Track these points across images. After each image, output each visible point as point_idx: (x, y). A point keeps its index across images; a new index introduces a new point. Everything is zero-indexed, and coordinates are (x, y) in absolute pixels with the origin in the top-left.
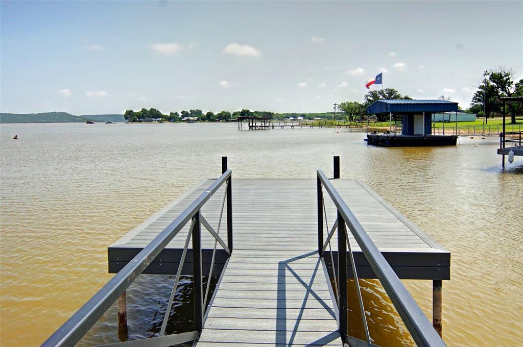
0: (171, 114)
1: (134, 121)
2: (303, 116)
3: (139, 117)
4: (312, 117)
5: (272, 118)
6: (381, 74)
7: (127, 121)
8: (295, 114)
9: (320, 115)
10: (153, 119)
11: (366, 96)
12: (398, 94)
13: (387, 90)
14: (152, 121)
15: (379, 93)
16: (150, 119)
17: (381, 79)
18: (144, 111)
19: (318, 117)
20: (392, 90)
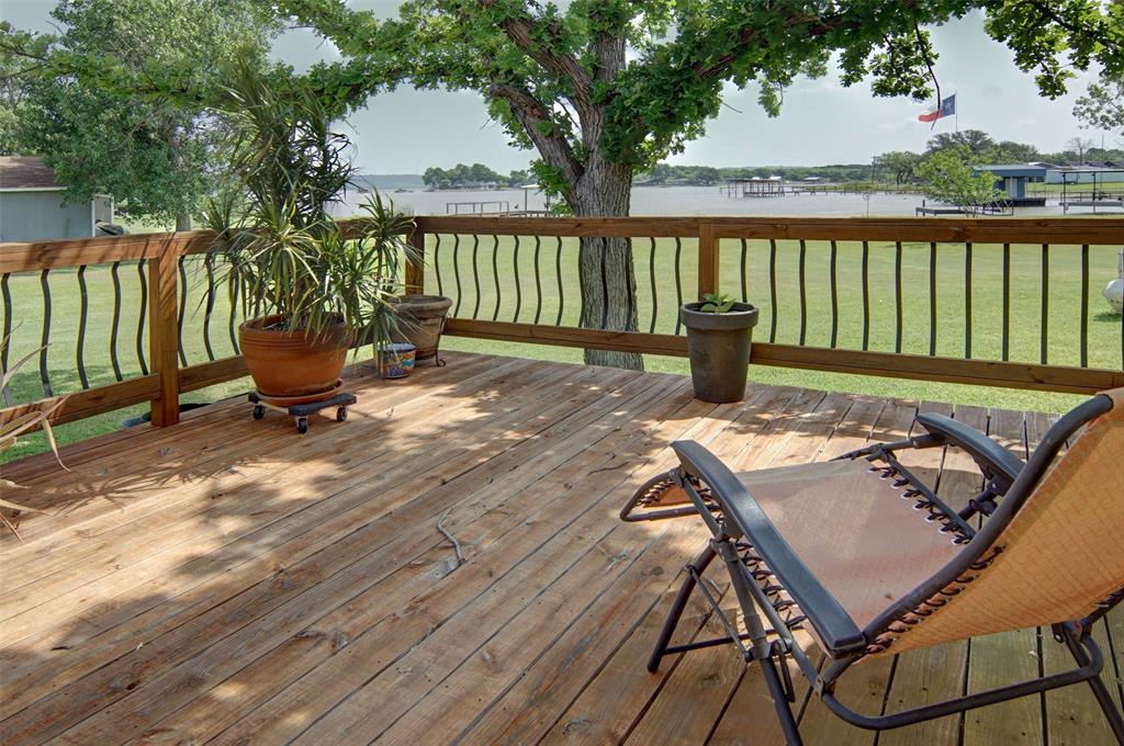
0: (514, 173)
1: (444, 187)
2: (780, 172)
3: (453, 180)
4: (800, 176)
5: (718, 179)
6: (953, 97)
7: (428, 187)
8: (764, 170)
9: (814, 171)
10: (482, 184)
11: (930, 142)
12: (988, 137)
13: (967, 132)
14: (480, 186)
15: (954, 136)
16: (475, 183)
17: (953, 106)
18: (462, 169)
19: (811, 175)
20: (977, 133)
